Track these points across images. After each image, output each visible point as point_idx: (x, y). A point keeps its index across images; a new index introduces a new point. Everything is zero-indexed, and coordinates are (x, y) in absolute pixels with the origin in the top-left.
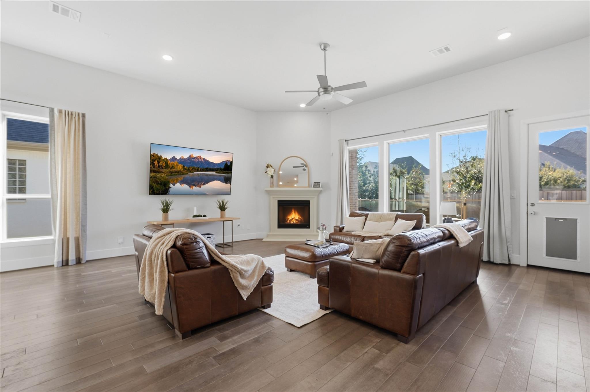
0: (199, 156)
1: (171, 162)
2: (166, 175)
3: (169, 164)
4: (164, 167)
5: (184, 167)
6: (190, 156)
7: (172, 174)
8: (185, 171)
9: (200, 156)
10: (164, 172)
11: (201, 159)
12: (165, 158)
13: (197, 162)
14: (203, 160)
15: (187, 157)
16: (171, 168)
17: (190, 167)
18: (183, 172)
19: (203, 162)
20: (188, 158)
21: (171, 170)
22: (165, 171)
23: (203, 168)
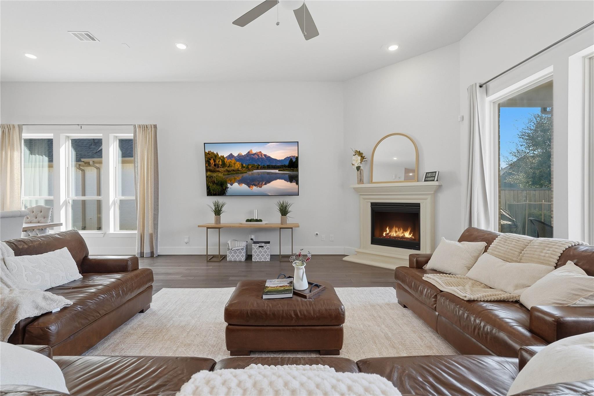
0: (259, 152)
1: (228, 160)
2: (222, 174)
3: (226, 162)
4: (221, 165)
5: (242, 165)
6: (249, 152)
7: (229, 173)
8: (244, 169)
9: (261, 152)
10: (221, 172)
11: (261, 155)
12: (221, 156)
13: (257, 159)
14: (263, 156)
15: (245, 154)
16: (228, 167)
17: (249, 165)
18: (241, 171)
19: (263, 158)
20: (247, 154)
21: (228, 169)
22: (221, 170)
23: (264, 165)
